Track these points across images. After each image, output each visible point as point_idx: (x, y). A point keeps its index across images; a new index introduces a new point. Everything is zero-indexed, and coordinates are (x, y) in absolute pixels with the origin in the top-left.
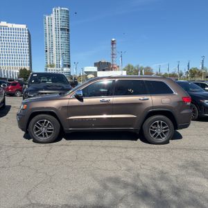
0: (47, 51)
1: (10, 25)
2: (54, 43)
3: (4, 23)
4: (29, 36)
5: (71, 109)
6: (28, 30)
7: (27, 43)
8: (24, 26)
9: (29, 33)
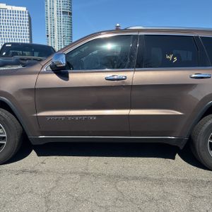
0: (48, 36)
1: (9, 8)
2: (56, 27)
3: (3, 6)
4: (30, 19)
5: (44, 96)
6: (28, 13)
7: (28, 27)
8: (24, 9)
9: (29, 16)
